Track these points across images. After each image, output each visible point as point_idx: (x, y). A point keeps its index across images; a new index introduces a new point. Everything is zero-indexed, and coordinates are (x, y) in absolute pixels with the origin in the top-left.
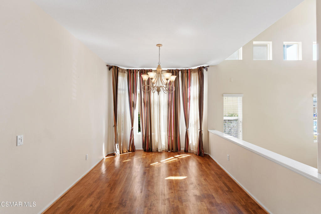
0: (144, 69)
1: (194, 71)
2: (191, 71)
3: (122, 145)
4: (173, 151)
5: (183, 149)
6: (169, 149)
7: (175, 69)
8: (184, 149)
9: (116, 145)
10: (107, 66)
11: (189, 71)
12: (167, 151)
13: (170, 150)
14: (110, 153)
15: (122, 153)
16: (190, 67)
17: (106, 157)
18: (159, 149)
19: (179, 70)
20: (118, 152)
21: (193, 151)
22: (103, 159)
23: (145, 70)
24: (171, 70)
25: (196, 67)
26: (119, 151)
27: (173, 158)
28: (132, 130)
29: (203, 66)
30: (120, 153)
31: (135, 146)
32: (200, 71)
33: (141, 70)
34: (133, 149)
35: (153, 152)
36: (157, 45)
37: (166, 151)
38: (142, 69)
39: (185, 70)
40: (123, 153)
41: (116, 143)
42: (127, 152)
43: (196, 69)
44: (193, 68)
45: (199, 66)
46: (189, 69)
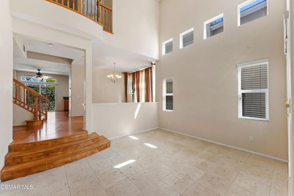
44: (141, 70)
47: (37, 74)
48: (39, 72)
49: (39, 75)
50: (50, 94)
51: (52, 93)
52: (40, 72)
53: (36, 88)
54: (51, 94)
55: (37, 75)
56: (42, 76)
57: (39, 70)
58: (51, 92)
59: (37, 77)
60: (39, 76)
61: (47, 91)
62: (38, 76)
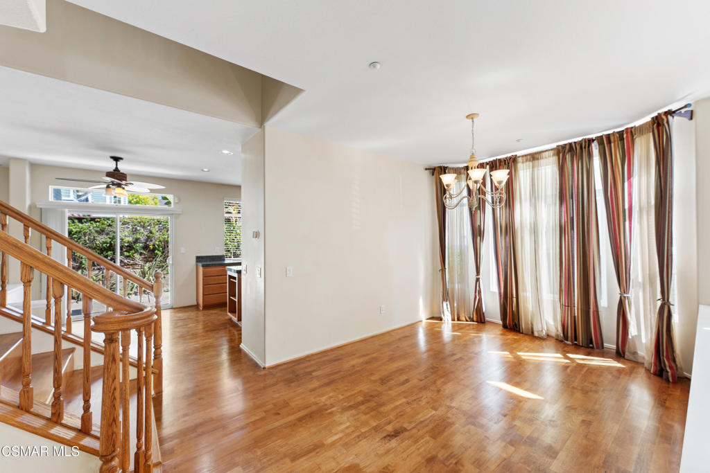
0: (499, 157)
1: (641, 130)
2: (631, 132)
3: (455, 305)
4: (576, 344)
5: (610, 345)
6: (566, 337)
7: (580, 139)
8: (615, 347)
9: (445, 304)
10: (426, 169)
11: (627, 133)
12: (561, 341)
13: (569, 339)
14: (435, 315)
15: (456, 319)
16: (628, 123)
17: (427, 319)
18: (535, 329)
19: (590, 141)
20: (447, 316)
21: (644, 358)
22: (421, 321)
23: (499, 160)
24: (565, 145)
25: (648, 119)
26: (450, 315)
27: (562, 356)
28: (478, 280)
29: (666, 109)
30: (453, 320)
31: (483, 314)
32: (659, 125)
33: (492, 162)
34: (480, 319)
35: (522, 333)
36: (468, 117)
37: (557, 339)
38: (495, 158)
39: (614, 133)
40: (458, 320)
41: (444, 300)
42: (467, 321)
43: (646, 123)
44: (637, 123)
45: (655, 114)
46: (627, 129)
47: (109, 174)
48: (117, 168)
49: (118, 177)
50: (143, 239)
51: (148, 237)
52: (123, 167)
53: (103, 224)
54: (147, 240)
55: (109, 179)
56: (126, 185)
57: (116, 159)
58: (146, 234)
59: (108, 187)
60: (116, 181)
61: (135, 231)
62: (113, 184)
